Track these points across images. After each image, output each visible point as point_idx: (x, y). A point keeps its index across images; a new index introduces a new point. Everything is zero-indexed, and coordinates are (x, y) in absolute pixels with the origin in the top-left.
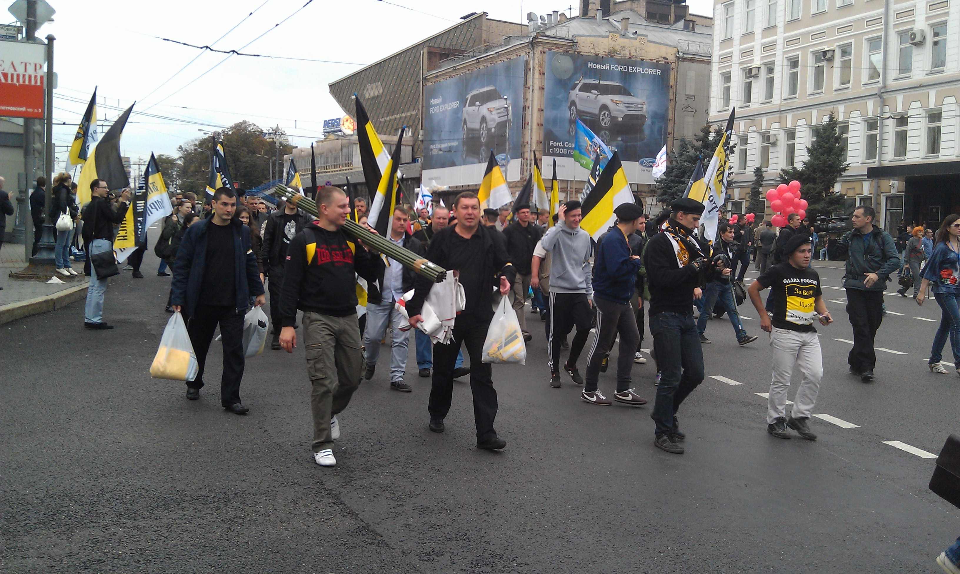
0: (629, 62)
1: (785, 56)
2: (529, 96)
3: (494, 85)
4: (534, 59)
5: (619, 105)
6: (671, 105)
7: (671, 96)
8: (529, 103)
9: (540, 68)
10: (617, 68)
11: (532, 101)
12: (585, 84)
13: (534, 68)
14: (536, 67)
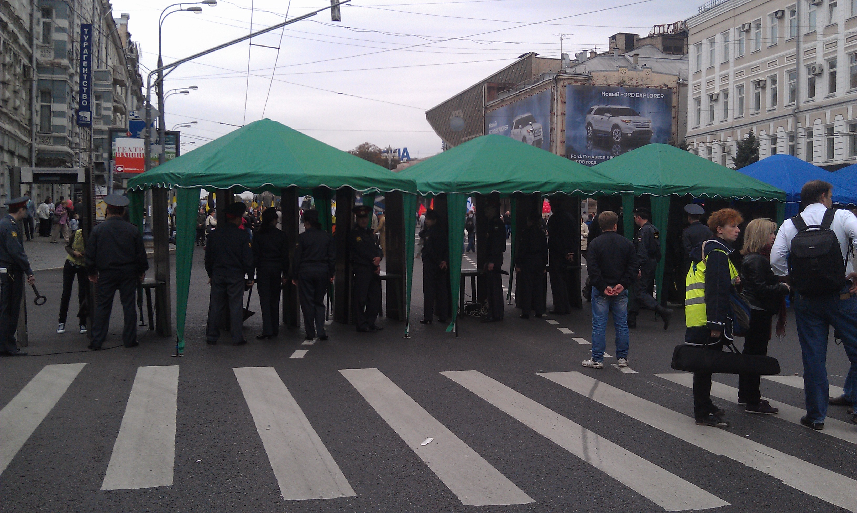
0: (637, 89)
1: (736, 85)
2: (555, 120)
3: (531, 113)
4: (557, 91)
5: (628, 124)
6: (674, 122)
7: (673, 115)
8: (554, 126)
9: (561, 98)
10: (625, 95)
11: (557, 124)
12: (599, 109)
13: (557, 98)
14: (559, 97)
